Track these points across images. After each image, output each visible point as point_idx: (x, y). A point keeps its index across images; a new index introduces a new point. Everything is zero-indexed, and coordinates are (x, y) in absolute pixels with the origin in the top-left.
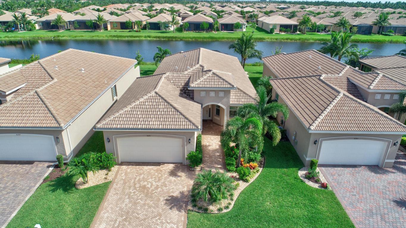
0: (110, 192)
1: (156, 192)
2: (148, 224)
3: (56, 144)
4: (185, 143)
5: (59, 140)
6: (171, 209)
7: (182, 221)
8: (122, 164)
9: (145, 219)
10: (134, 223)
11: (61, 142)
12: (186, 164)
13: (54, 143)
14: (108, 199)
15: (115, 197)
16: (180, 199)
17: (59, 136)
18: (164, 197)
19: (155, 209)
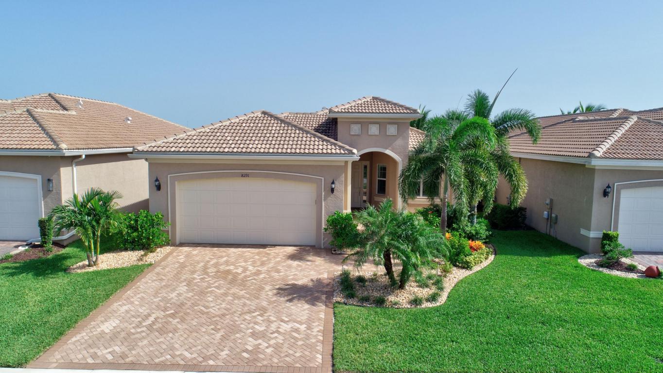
0: (145, 277)
1: (255, 279)
2: (232, 323)
3: (45, 197)
4: (323, 193)
5: (53, 186)
6: (290, 300)
7: (320, 319)
8: (182, 245)
9: (224, 315)
10: (196, 320)
11: (54, 191)
12: (323, 247)
13: (40, 192)
14: (136, 286)
15: (156, 284)
16: (311, 288)
17: (54, 178)
18: (273, 285)
19: (250, 301)
